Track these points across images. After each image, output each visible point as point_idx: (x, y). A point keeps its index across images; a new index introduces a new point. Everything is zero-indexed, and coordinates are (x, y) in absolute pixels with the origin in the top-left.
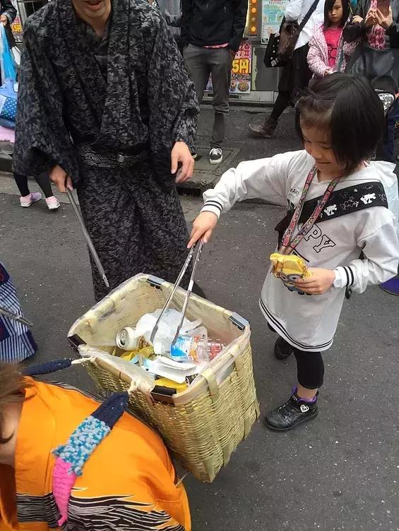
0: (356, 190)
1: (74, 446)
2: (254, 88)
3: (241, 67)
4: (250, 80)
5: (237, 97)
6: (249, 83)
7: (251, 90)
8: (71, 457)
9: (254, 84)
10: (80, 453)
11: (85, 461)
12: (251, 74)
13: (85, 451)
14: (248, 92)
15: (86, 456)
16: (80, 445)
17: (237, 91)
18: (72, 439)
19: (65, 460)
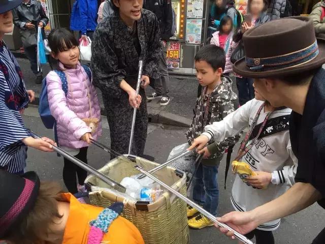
0: (285, 118)
1: (101, 219)
2: (181, 66)
3: (174, 55)
4: (179, 62)
5: (172, 70)
6: (179, 64)
7: (180, 67)
8: (100, 225)
9: (181, 64)
10: (105, 223)
11: (108, 227)
12: (179, 59)
13: (107, 222)
14: (178, 68)
15: (108, 224)
16: (104, 219)
17: (172, 67)
18: (100, 217)
19: (96, 227)
